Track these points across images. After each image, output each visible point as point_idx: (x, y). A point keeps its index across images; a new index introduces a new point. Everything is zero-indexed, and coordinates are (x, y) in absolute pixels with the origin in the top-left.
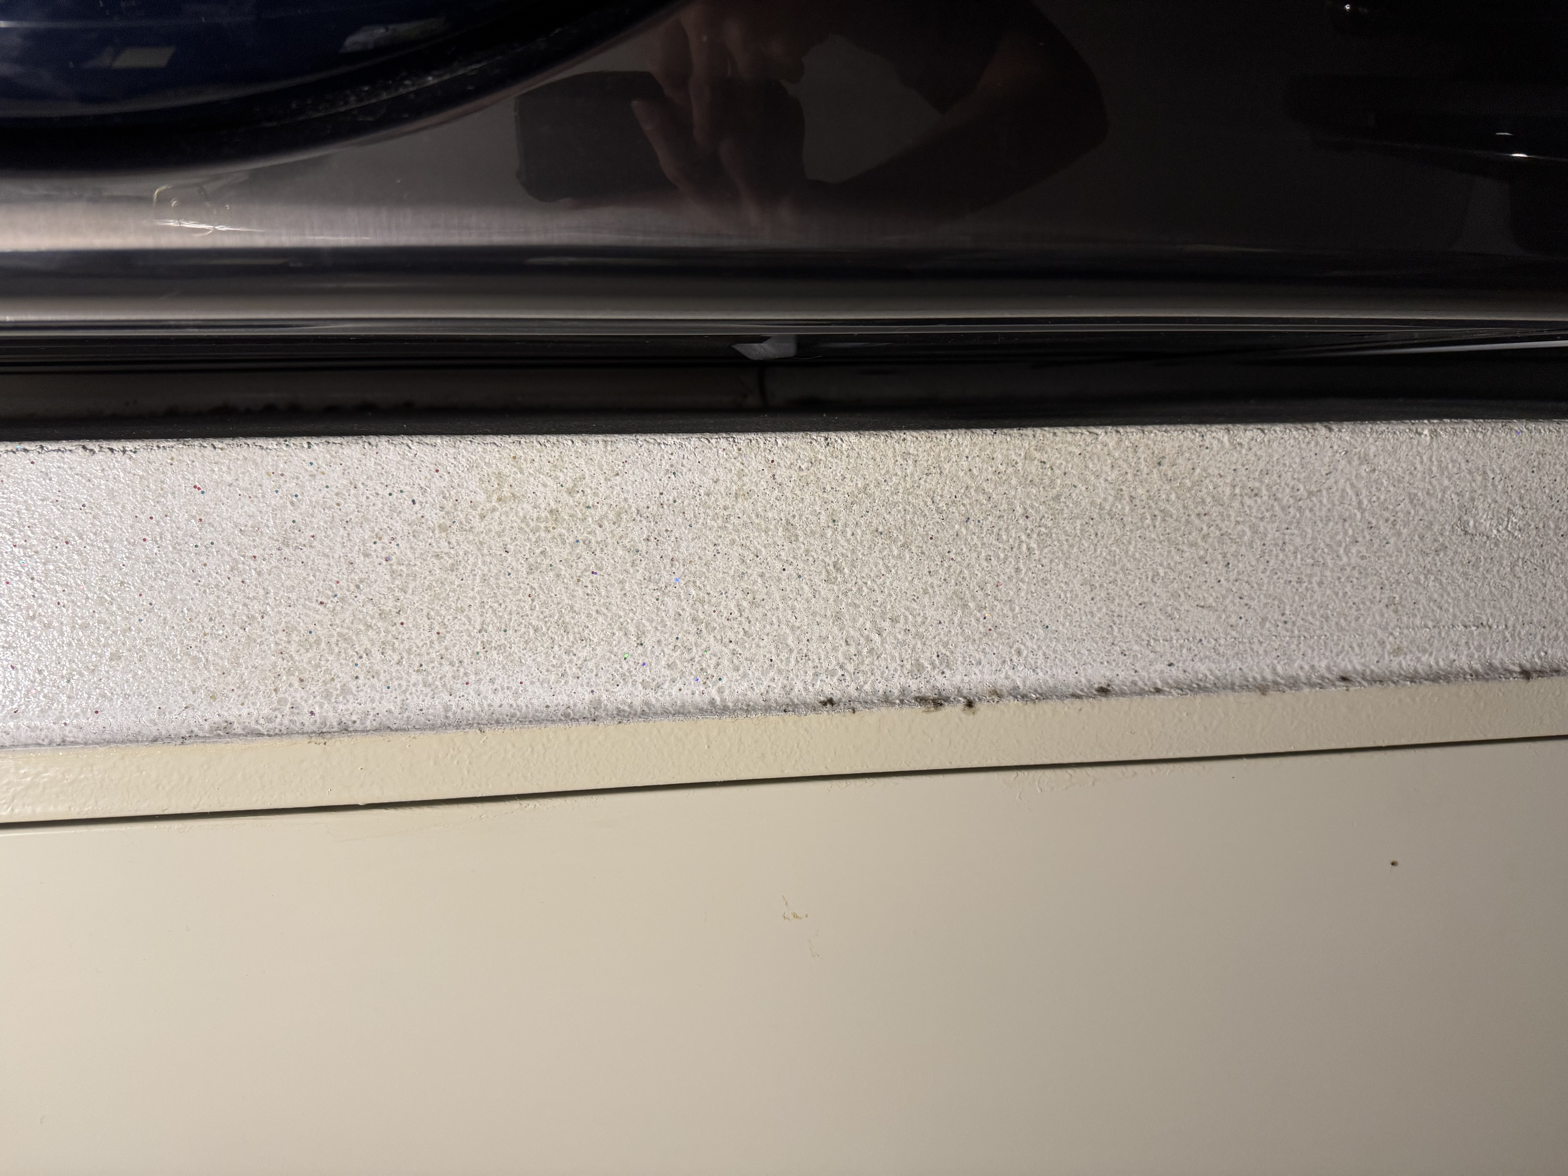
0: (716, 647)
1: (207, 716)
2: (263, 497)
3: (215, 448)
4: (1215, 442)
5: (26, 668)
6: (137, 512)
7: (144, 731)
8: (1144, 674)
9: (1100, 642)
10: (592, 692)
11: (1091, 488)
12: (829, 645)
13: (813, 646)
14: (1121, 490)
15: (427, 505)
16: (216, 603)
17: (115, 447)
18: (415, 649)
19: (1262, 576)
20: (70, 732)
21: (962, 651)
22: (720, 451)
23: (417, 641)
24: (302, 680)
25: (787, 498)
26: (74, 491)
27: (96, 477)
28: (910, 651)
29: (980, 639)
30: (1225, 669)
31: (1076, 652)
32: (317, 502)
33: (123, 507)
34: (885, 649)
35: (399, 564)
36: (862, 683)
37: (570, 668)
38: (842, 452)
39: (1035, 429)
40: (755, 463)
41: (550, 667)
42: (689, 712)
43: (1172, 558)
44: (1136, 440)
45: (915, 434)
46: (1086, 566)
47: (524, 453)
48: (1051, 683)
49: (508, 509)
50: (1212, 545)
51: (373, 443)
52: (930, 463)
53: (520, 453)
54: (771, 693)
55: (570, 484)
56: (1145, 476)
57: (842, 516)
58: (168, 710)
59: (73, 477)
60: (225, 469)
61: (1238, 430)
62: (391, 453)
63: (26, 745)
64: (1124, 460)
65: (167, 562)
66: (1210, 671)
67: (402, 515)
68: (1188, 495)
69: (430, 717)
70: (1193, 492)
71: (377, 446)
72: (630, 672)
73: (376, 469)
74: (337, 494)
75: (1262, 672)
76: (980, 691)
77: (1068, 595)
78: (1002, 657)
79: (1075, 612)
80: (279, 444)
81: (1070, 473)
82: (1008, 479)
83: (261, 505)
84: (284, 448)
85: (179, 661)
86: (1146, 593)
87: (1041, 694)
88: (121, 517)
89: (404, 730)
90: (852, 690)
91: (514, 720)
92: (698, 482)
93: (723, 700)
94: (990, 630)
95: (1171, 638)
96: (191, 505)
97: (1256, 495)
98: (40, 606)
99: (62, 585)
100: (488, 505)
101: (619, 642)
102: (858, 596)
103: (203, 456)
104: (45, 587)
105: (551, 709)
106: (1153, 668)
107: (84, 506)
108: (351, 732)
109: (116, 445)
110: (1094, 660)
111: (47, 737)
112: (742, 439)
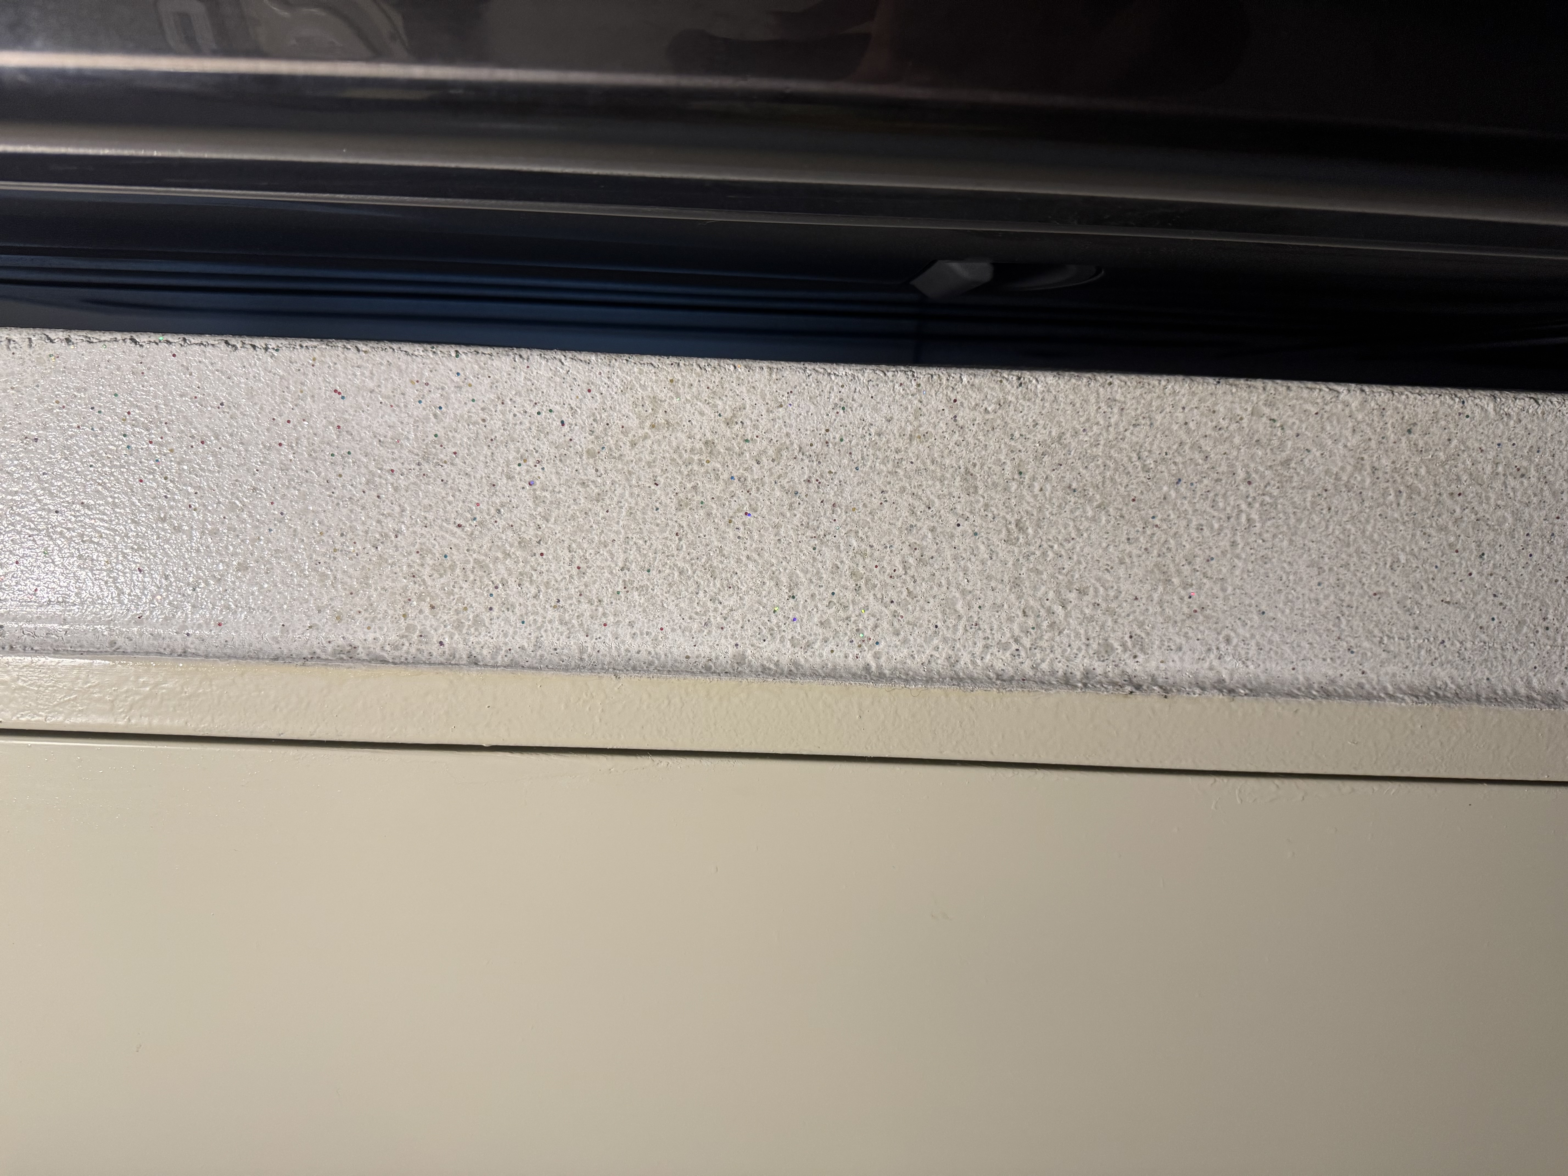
0: (875, 606)
1: (332, 637)
2: (406, 406)
3: (358, 350)
4: (1477, 411)
5: (153, 572)
6: (275, 415)
7: (265, 649)
8: (1373, 676)
9: (1324, 636)
10: (737, 645)
11: (1327, 454)
12: (1004, 614)
13: (986, 614)
14: (1362, 459)
15: (577, 427)
16: (349, 518)
17: (257, 344)
18: (553, 582)
19: (1523, 571)
20: (192, 643)
21: (1159, 633)
22: (897, 386)
23: (556, 575)
24: (432, 607)
25: (968, 443)
26: (213, 388)
27: (236, 375)
28: (1098, 629)
29: (1183, 621)
30: (1469, 678)
31: (1295, 645)
32: (462, 416)
33: (261, 408)
34: (1069, 624)
35: (544, 489)
36: (1039, 661)
37: (715, 618)
38: (1036, 394)
39: (1266, 381)
40: (935, 401)
41: (694, 616)
42: (841, 677)
43: (1416, 543)
44: (1384, 402)
45: (1123, 377)
46: (1314, 545)
47: (682, 376)
48: (1263, 678)
49: (660, 437)
50: (1465, 531)
51: (525, 356)
52: (1139, 412)
53: (678, 376)
54: (933, 664)
55: (728, 414)
56: (1391, 444)
57: (1030, 468)
58: (292, 628)
59: (213, 373)
60: (367, 373)
61: (1507, 399)
62: (542, 368)
63: (147, 653)
64: (1367, 424)
65: (302, 470)
66: (1452, 678)
67: (550, 437)
68: (1441, 470)
69: (565, 658)
70: (1447, 467)
71: (528, 359)
72: (779, 627)
73: (526, 384)
74: (483, 409)
75: (1513, 683)
76: (1178, 681)
77: (1291, 577)
78: (1207, 644)
79: (1298, 598)
80: (425, 350)
81: (1304, 434)
82: (1231, 437)
83: (403, 415)
84: (431, 355)
85: (306, 577)
86: (1382, 581)
87: (1251, 690)
88: (258, 418)
89: (537, 668)
90: (1027, 668)
91: (651, 668)
92: (869, 419)
93: (879, 667)
94: (1195, 611)
95: (1409, 636)
96: (330, 410)
97: (1523, 476)
98: (171, 508)
99: (194, 488)
100: (640, 431)
101: (769, 593)
102: (1041, 560)
103: (346, 359)
104: (177, 488)
105: (692, 660)
106: (1383, 670)
107: (222, 404)
108: (480, 666)
109: (259, 342)
110: (1316, 656)
111: (168, 646)
112: (922, 373)
